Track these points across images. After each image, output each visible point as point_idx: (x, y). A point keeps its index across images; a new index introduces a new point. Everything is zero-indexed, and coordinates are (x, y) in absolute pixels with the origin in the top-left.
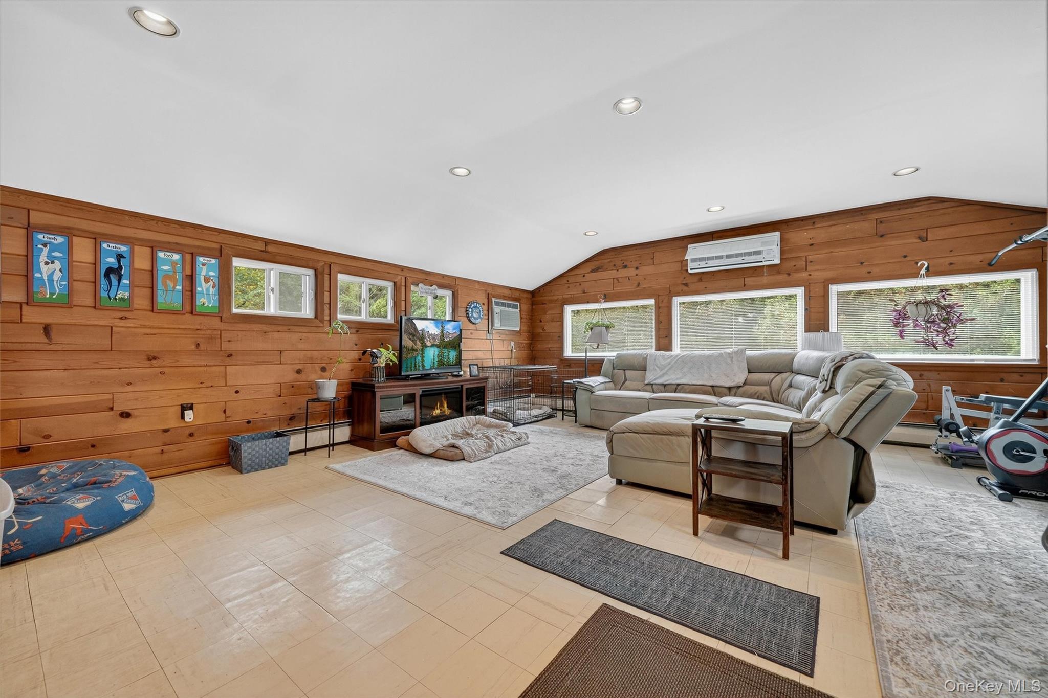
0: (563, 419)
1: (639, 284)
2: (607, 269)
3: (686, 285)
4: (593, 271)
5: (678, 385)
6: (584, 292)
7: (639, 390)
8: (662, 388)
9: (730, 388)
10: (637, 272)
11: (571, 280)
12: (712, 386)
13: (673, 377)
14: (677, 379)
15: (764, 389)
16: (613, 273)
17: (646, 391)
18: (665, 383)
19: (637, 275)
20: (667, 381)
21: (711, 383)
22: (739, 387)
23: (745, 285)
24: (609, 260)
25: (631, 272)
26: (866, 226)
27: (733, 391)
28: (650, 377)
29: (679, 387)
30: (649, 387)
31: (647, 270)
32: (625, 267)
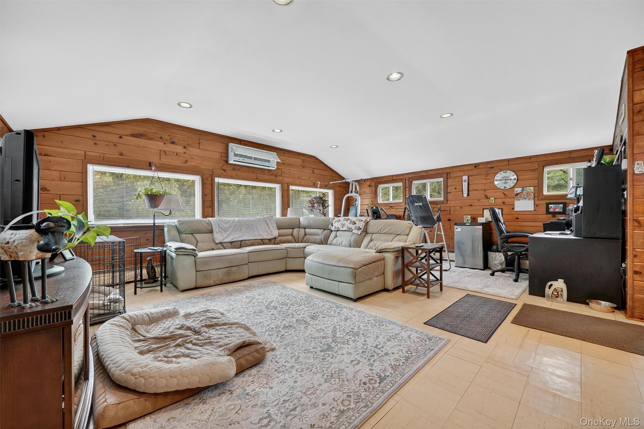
0: (135, 293)
1: (187, 161)
2: (152, 139)
3: (224, 170)
4: (133, 135)
5: (241, 241)
6: (121, 154)
7: (213, 249)
8: (229, 245)
9: (269, 240)
10: (184, 150)
11: (99, 136)
12: (261, 240)
13: (236, 236)
14: (240, 237)
15: (290, 238)
16: (160, 145)
17: (219, 249)
18: (231, 241)
19: (184, 153)
20: (233, 239)
21: (260, 238)
22: (275, 238)
23: (257, 178)
24: (154, 131)
25: (179, 149)
26: (299, 161)
27: (273, 241)
28: (219, 238)
29: (243, 243)
30: (220, 246)
31: (194, 151)
32: (173, 143)
